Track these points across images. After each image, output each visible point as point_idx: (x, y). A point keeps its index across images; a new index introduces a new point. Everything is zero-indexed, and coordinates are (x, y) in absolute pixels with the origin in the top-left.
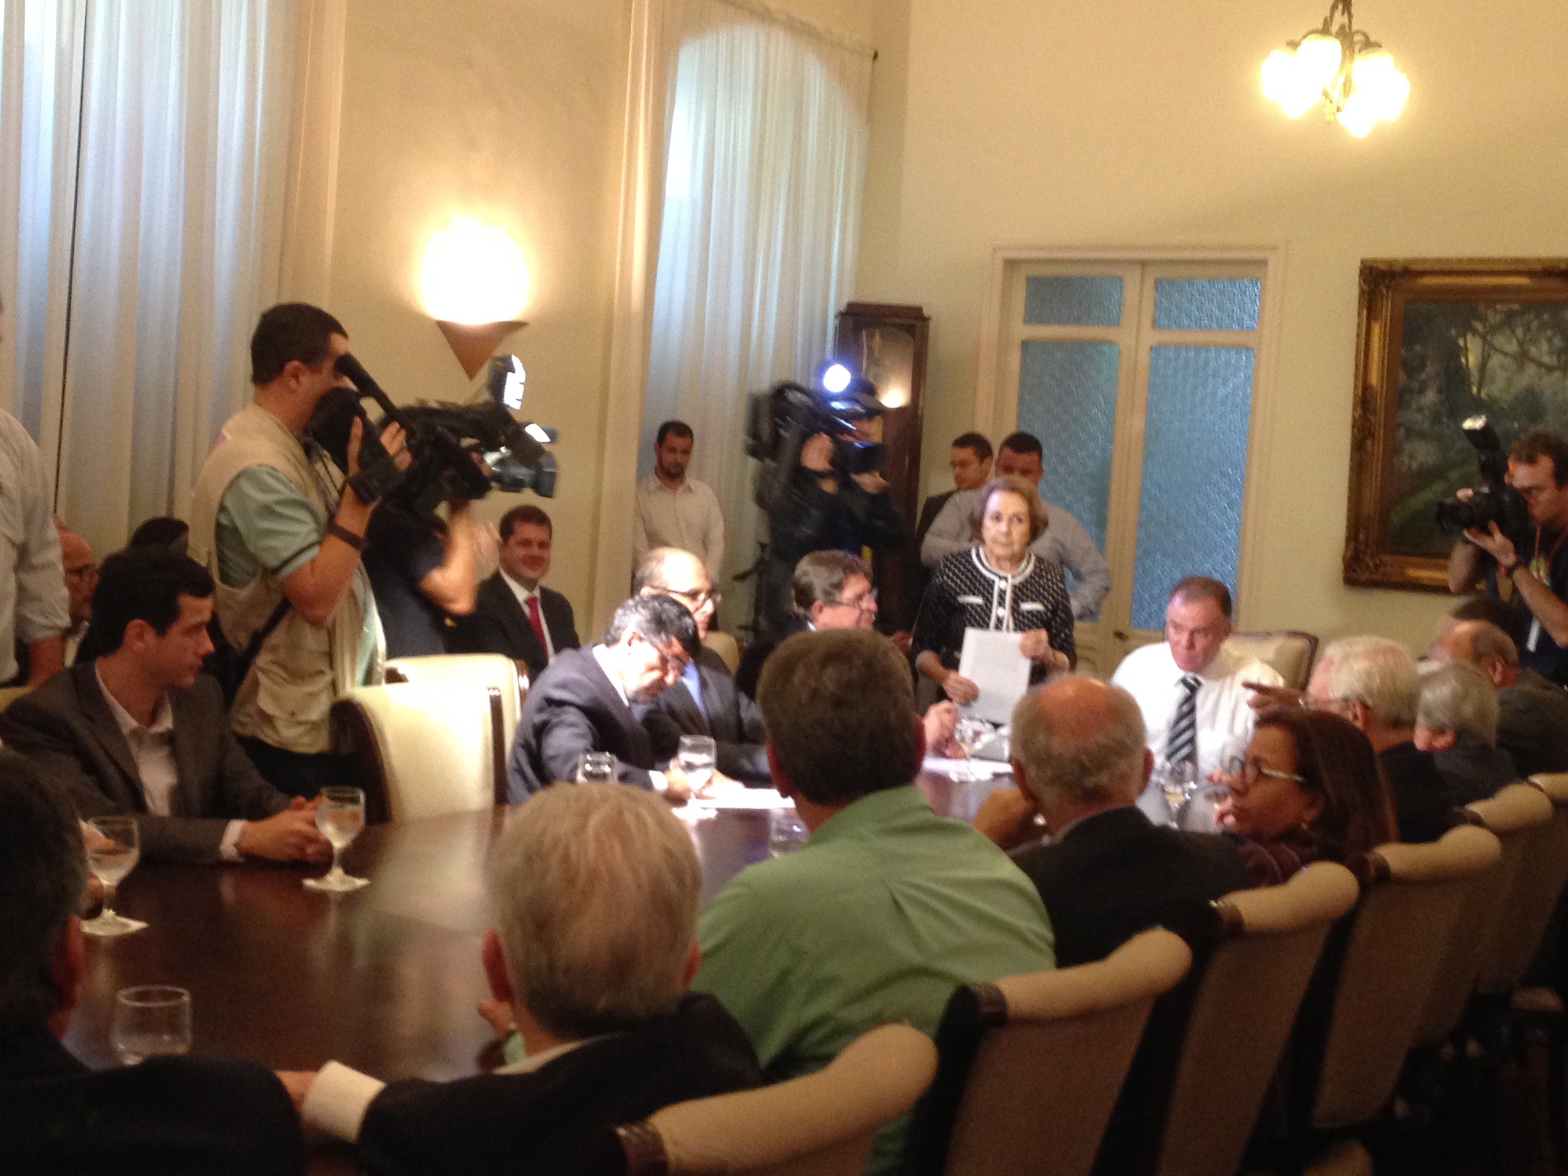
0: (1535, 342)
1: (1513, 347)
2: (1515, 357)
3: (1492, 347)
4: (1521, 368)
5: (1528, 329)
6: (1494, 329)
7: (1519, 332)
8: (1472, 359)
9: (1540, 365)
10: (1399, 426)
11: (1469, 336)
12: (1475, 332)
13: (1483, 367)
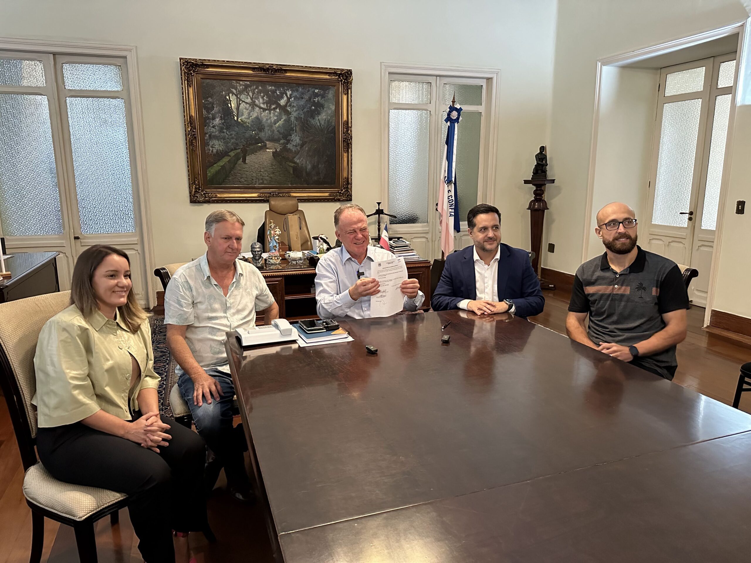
0: (257, 98)
1: (249, 100)
2: (250, 105)
3: (240, 100)
4: (253, 108)
5: (253, 94)
6: (241, 92)
7: (251, 94)
8: (233, 105)
9: (260, 108)
10: (206, 134)
11: (231, 95)
12: (233, 93)
13: (238, 108)
